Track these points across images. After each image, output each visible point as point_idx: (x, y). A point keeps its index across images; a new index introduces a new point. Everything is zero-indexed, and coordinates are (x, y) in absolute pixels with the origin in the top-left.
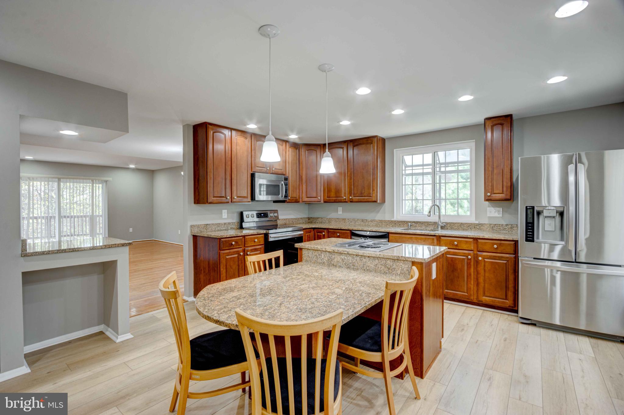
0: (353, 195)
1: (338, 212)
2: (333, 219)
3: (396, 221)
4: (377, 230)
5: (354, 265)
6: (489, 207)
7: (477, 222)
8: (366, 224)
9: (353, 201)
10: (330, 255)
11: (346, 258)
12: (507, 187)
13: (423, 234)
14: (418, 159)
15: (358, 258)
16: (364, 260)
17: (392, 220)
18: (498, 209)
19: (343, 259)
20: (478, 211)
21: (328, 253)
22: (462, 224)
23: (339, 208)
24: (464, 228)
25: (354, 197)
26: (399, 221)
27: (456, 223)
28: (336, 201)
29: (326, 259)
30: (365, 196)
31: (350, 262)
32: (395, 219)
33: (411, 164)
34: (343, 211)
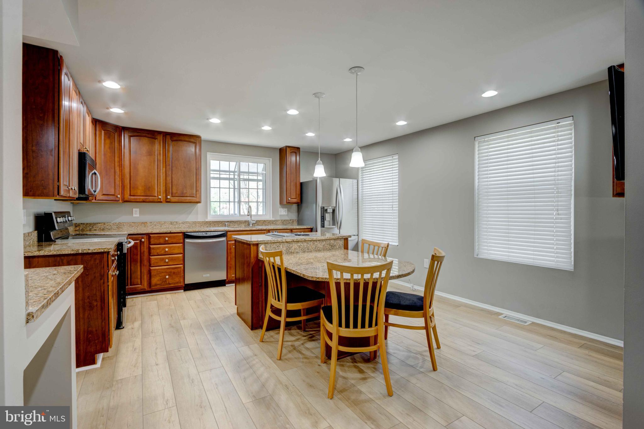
0: (170, 195)
1: (134, 214)
2: (125, 224)
3: (211, 221)
4: (216, 230)
5: (308, 249)
6: (280, 208)
7: (274, 219)
8: (176, 227)
9: (171, 201)
10: (288, 245)
11: (302, 244)
12: (298, 194)
13: (258, 229)
14: (225, 165)
15: (312, 243)
16: (316, 243)
17: (206, 220)
18: (285, 209)
19: (299, 246)
20: (274, 212)
21: (286, 243)
22: (264, 221)
23: (134, 210)
24: (266, 224)
25: (172, 196)
26: (214, 221)
27: (261, 221)
28: (144, 201)
29: (285, 249)
30: (187, 197)
31: (305, 247)
32: (209, 219)
33: (219, 169)
34: (141, 213)
